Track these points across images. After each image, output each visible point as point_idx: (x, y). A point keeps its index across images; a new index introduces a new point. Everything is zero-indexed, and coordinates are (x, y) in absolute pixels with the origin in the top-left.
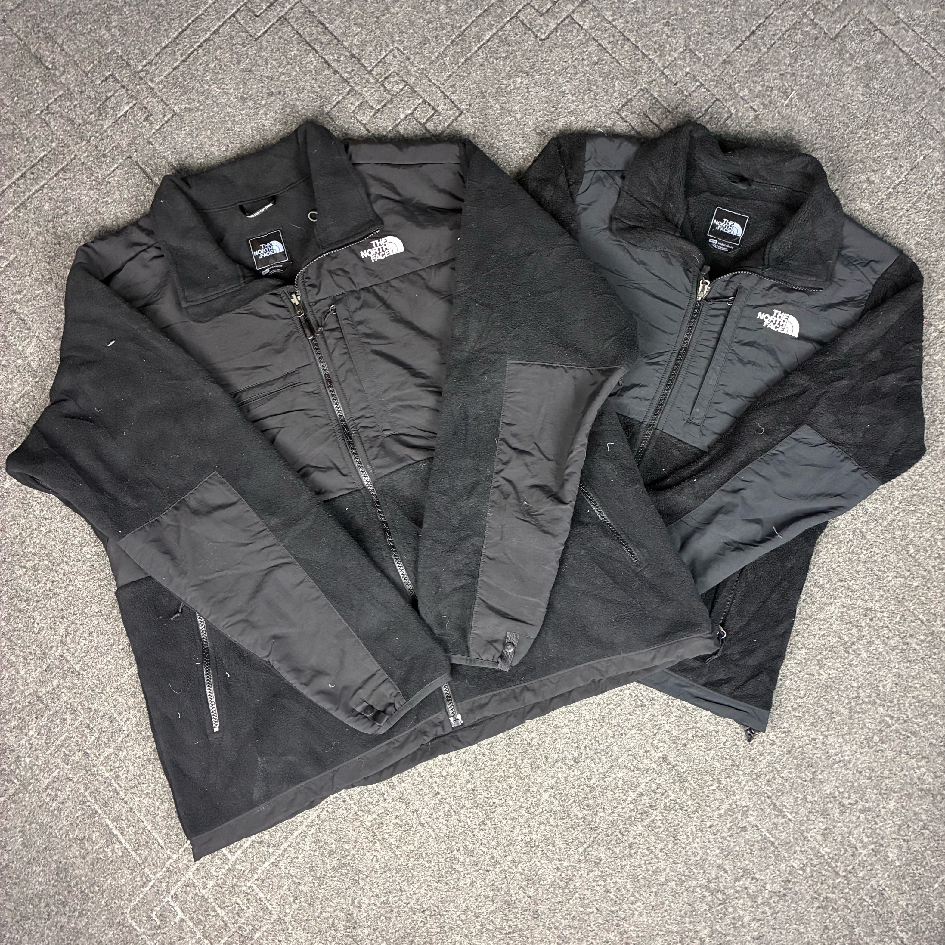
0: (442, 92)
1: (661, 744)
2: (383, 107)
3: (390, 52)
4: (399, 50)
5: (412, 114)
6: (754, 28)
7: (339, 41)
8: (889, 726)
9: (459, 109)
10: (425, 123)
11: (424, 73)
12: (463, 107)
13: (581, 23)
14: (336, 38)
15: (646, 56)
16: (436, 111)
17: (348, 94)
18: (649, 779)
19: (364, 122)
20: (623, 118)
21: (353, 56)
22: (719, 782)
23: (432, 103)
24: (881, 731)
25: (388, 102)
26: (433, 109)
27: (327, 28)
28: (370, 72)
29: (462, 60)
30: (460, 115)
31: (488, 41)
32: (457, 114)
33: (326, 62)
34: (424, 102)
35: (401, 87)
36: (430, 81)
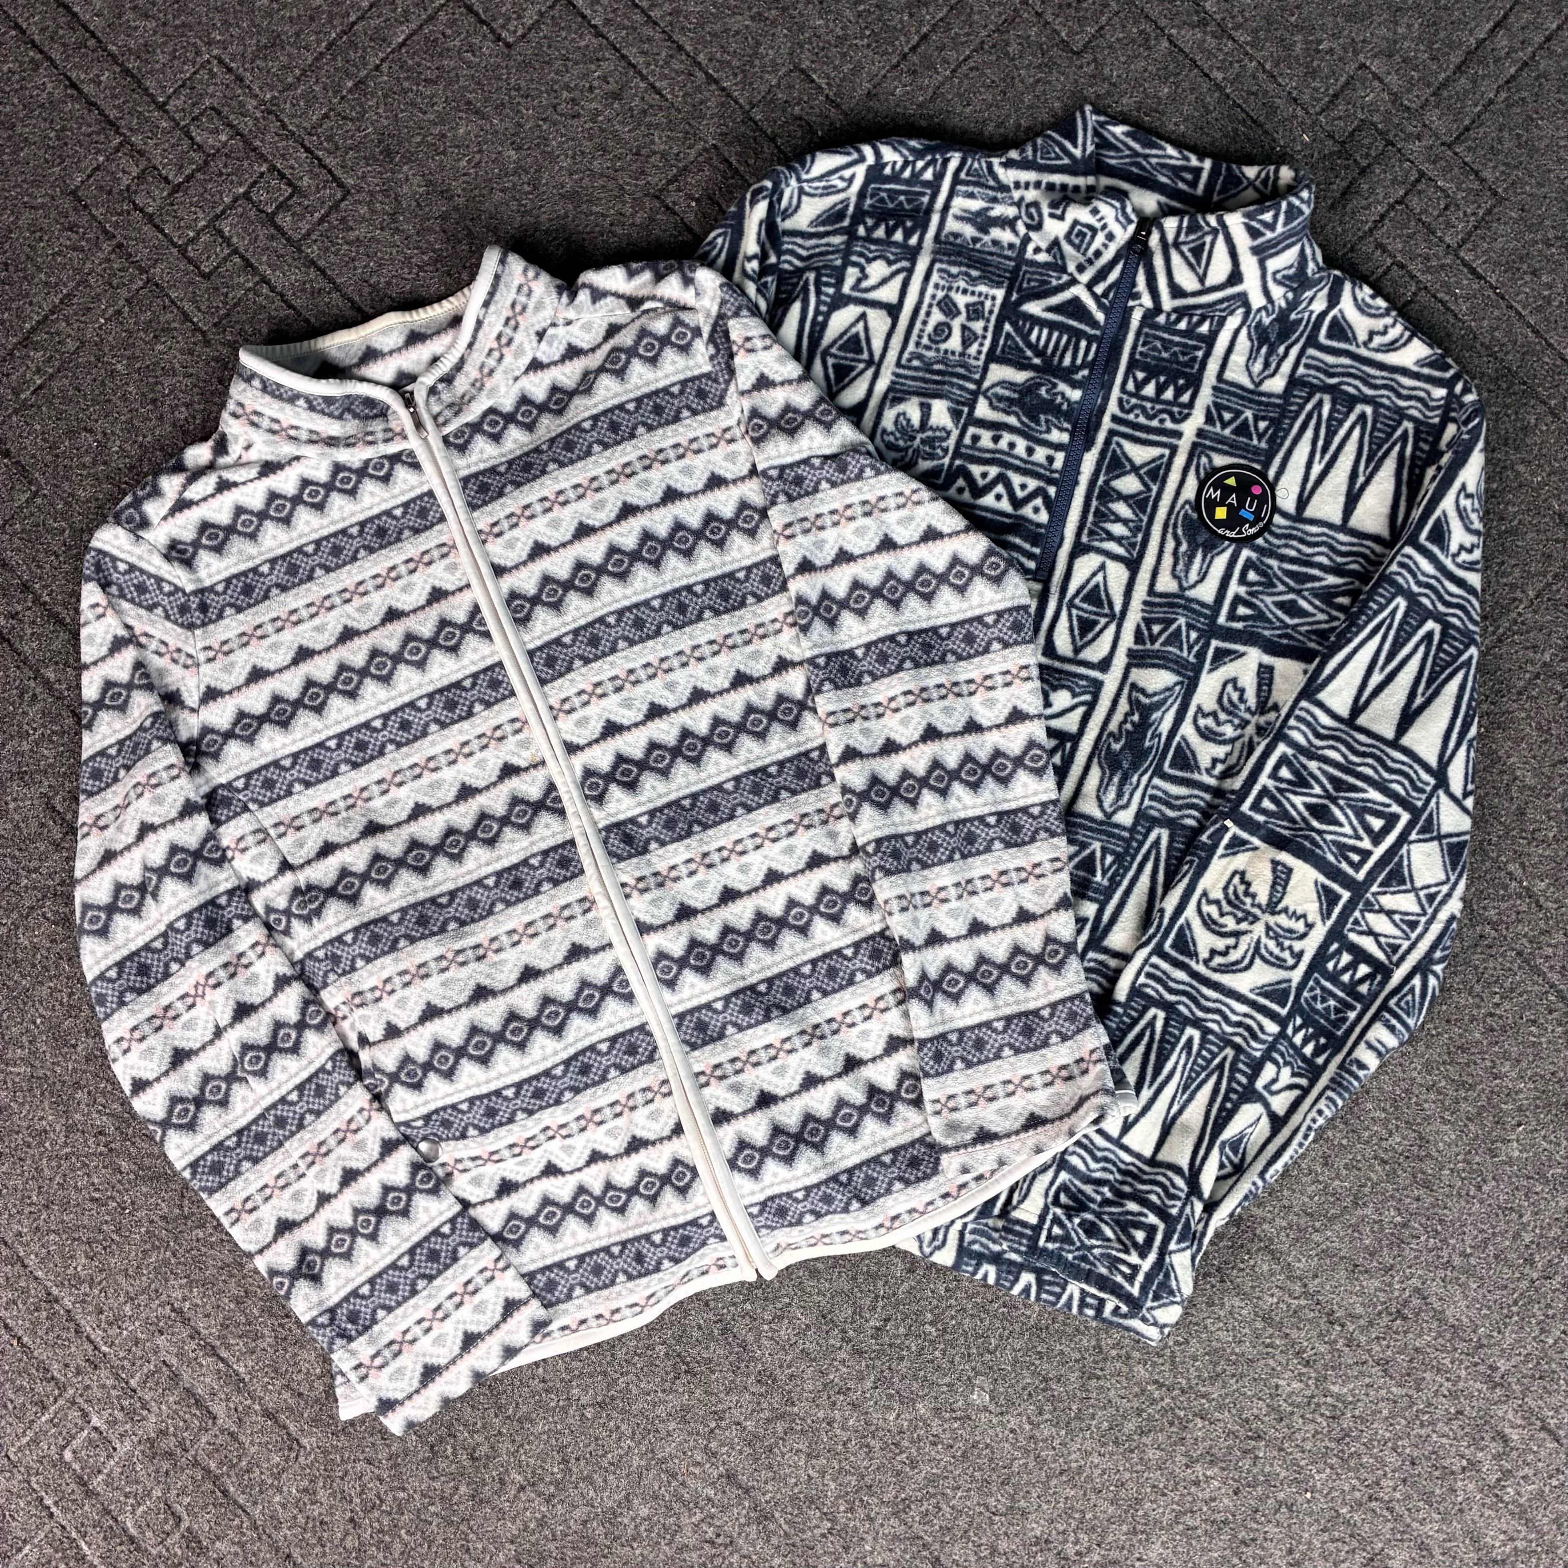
0: (307, 150)
1: (725, 1450)
2: (189, 178)
3: (202, 66)
4: (221, 61)
5: (246, 195)
6: (925, 30)
7: (99, 41)
8: (1154, 1402)
9: (340, 185)
10: (274, 213)
11: (271, 110)
12: (350, 181)
13: (588, 12)
14: (93, 34)
15: (716, 82)
16: (296, 190)
17: (117, 150)
18: (699, 1516)
19: (150, 210)
20: (667, 208)
21: (127, 72)
22: (833, 1521)
23: (287, 172)
24: (1139, 1412)
25: (198, 170)
26: (290, 184)
27: (75, 15)
28: (162, 107)
29: (350, 84)
30: (343, 199)
31: (403, 44)
32: (339, 196)
33: (73, 85)
34: (273, 168)
35: (224, 138)
36: (284, 126)
